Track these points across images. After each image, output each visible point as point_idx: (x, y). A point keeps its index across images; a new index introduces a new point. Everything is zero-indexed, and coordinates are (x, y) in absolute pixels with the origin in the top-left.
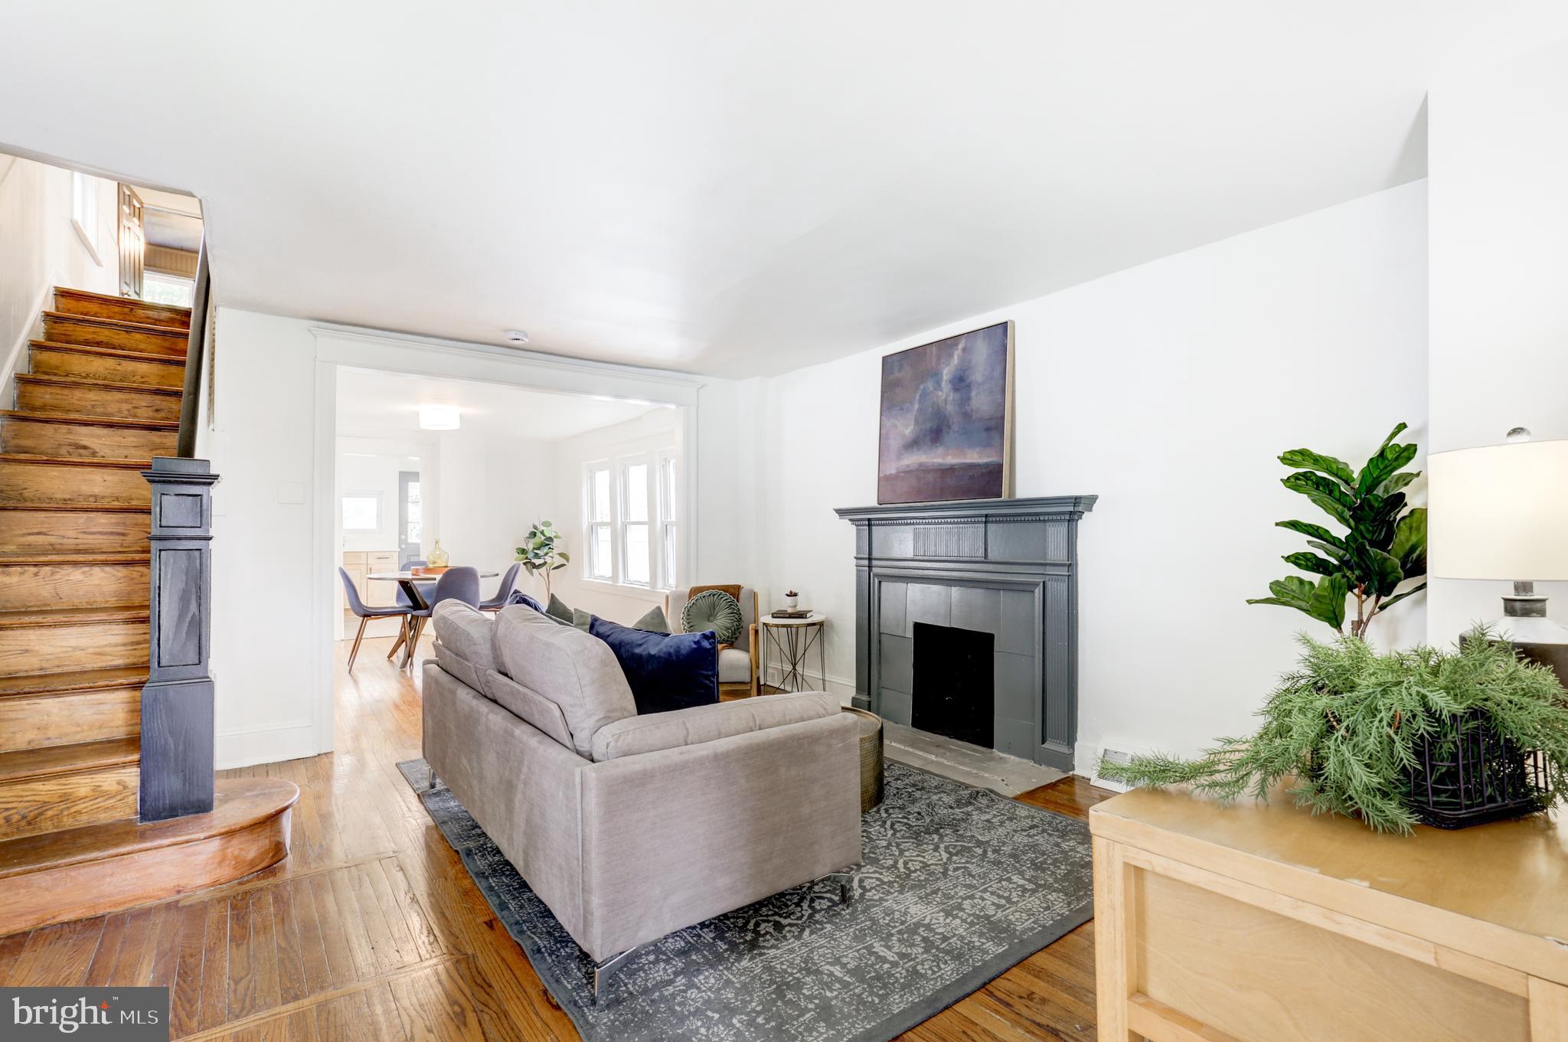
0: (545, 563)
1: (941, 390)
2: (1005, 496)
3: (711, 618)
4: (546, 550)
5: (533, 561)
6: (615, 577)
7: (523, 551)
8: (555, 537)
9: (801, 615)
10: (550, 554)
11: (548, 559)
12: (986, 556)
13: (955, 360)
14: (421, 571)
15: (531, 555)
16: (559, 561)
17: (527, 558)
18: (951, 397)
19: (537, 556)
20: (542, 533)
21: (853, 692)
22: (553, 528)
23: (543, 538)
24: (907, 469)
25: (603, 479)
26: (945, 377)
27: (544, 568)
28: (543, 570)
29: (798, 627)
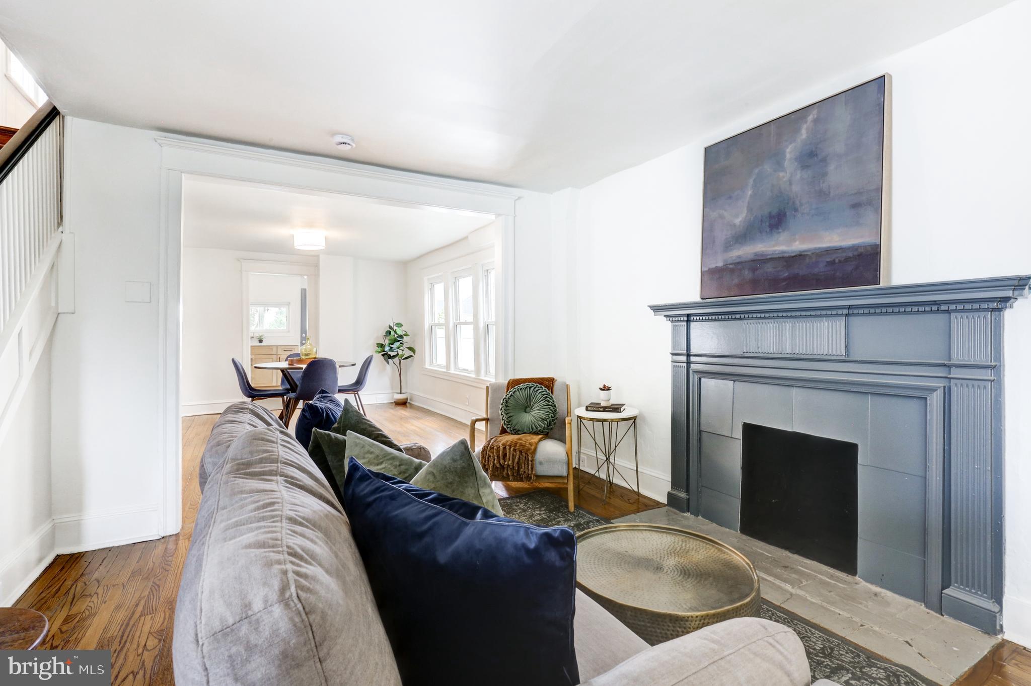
0: (398, 354)
1: (784, 170)
2: (882, 284)
3: (528, 409)
4: (397, 344)
5: (389, 353)
6: (448, 366)
7: (382, 346)
8: (405, 335)
9: (616, 409)
10: (401, 348)
11: (400, 352)
12: (847, 354)
13: (804, 134)
14: (295, 361)
15: (387, 349)
16: (407, 353)
17: (384, 351)
18: (798, 176)
19: (391, 349)
20: (395, 332)
21: (668, 488)
22: (404, 328)
23: (396, 336)
24: (737, 261)
25: (439, 289)
26: (788, 156)
27: (397, 358)
28: (396, 360)
29: (612, 420)
